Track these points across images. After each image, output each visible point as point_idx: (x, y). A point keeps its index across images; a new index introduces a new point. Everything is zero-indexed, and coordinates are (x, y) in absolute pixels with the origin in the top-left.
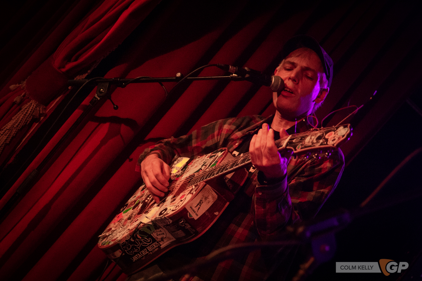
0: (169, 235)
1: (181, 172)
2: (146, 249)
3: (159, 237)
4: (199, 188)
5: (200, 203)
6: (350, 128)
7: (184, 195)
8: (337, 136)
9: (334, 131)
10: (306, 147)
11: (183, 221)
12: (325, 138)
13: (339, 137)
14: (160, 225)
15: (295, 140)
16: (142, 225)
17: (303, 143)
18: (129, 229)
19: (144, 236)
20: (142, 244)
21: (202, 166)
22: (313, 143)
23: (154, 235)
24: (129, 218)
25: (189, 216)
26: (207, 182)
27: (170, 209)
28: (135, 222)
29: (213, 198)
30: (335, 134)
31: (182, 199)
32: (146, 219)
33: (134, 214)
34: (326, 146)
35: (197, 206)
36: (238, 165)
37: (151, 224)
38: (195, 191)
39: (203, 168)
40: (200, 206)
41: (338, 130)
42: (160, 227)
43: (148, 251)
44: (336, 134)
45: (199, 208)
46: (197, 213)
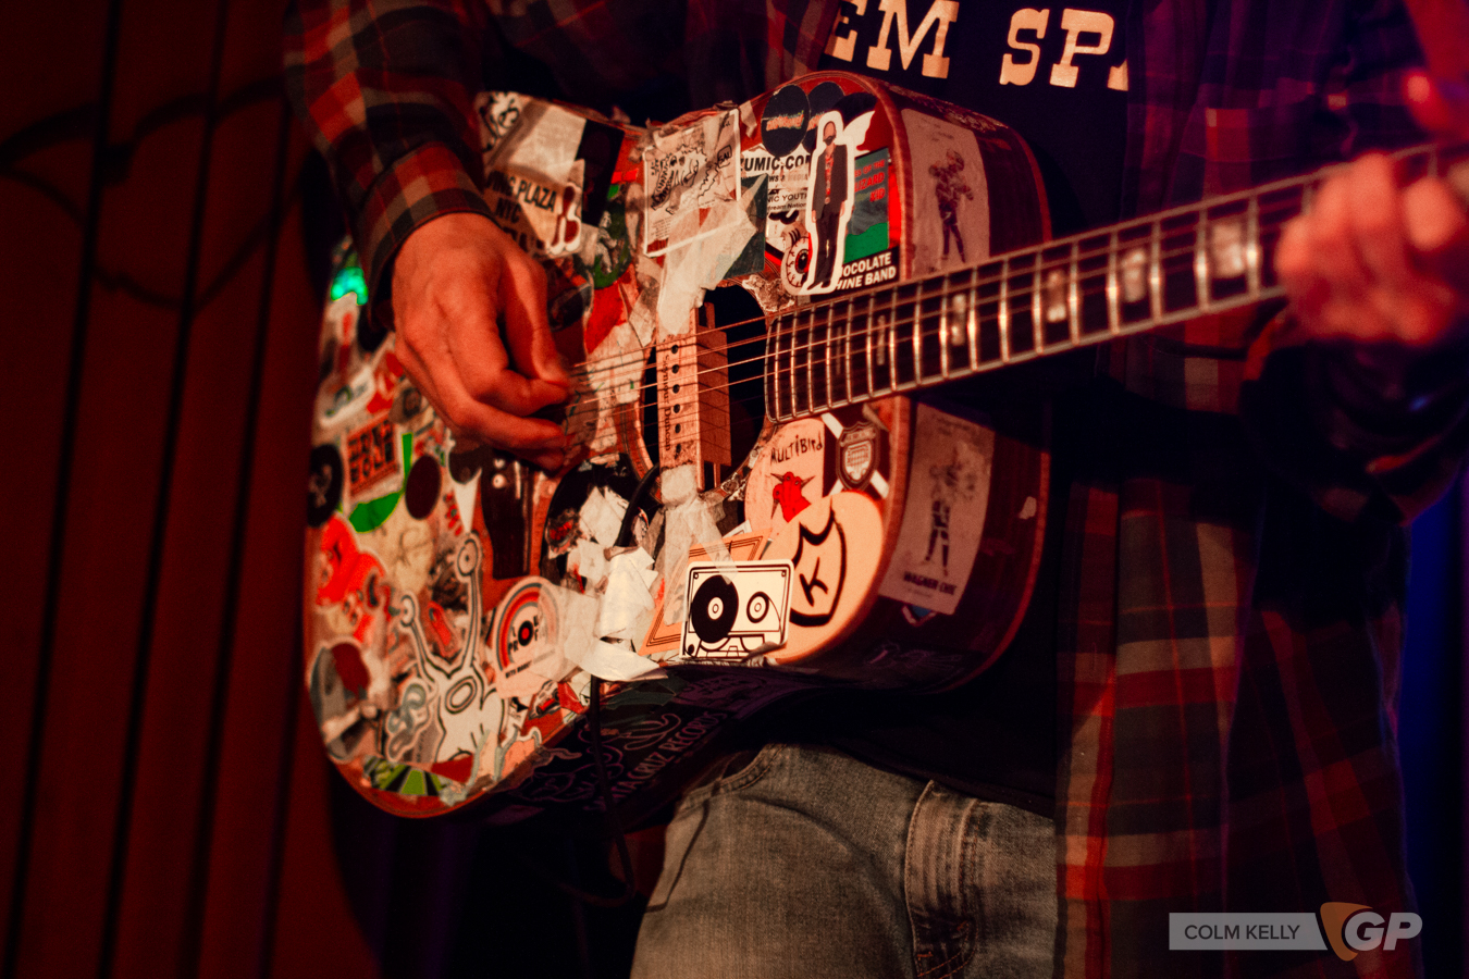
5: (939, 524)
25: (911, 620)
29: (977, 448)
35: (931, 551)
40: (945, 536)
45: (946, 550)
46: (949, 581)
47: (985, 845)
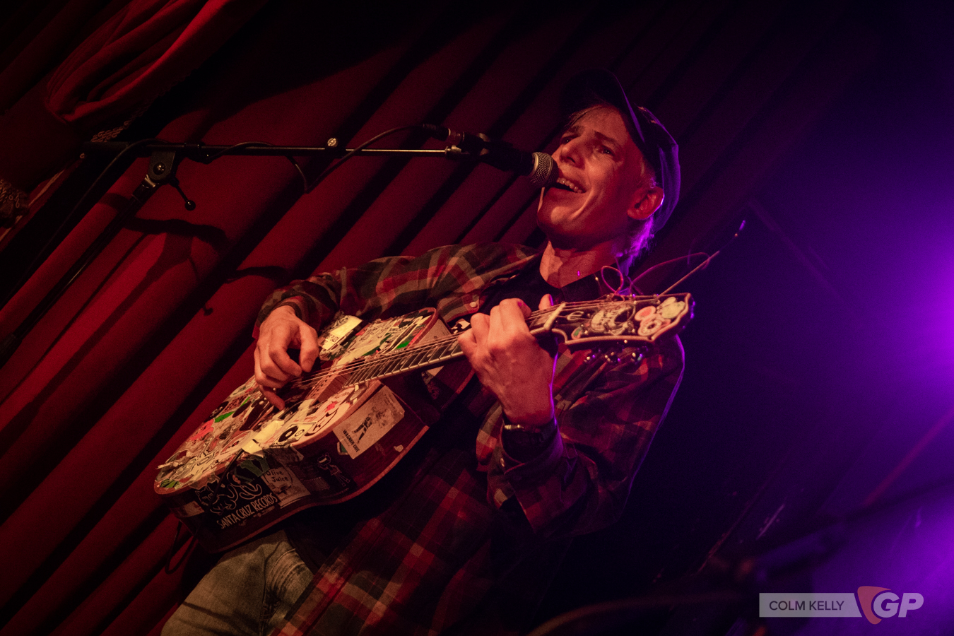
0: (297, 483)
1: (340, 349)
2: (248, 506)
3: (278, 484)
4: (367, 391)
5: (366, 425)
6: (690, 303)
7: (336, 403)
8: (659, 317)
9: (656, 306)
10: (592, 334)
11: (325, 459)
12: (633, 319)
13: (663, 320)
14: (280, 460)
15: (571, 315)
16: (243, 455)
17: (588, 325)
18: (217, 461)
19: (247, 479)
20: (242, 495)
21: (382, 342)
22: (607, 328)
23: (268, 479)
24: (223, 436)
25: (339, 451)
26: (385, 381)
27: (303, 430)
28: (233, 446)
29: (395, 414)
30: (656, 313)
31: (330, 412)
32: (253, 444)
33: (235, 427)
34: (634, 338)
35: (358, 430)
36: (448, 353)
37: (262, 456)
38: (358, 397)
39: (382, 347)
40: (365, 430)
41: (663, 305)
42: (279, 465)
43: (253, 509)
44: (658, 312)
45: (363, 435)
46: (358, 445)
47: (297, 577)
